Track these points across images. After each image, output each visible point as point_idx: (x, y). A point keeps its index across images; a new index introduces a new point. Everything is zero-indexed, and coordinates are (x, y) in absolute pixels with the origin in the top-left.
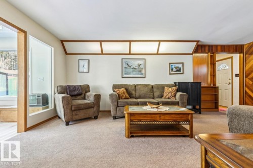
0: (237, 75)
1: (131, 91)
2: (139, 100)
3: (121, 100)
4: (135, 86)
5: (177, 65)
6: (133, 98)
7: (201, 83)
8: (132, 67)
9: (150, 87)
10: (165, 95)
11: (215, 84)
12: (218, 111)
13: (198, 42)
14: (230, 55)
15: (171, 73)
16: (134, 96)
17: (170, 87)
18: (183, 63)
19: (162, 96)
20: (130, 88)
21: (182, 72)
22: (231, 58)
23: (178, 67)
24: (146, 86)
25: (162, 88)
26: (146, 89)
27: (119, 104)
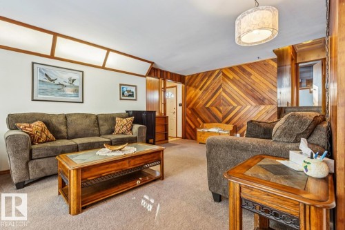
0: (180, 105)
1: (57, 125)
2: (78, 141)
3: (37, 146)
4: (66, 117)
5: (129, 88)
6: (63, 138)
7: (155, 112)
8: (56, 82)
9: (94, 118)
10: (117, 129)
11: (165, 114)
12: (168, 142)
13: (152, 63)
14: (175, 84)
15: (122, 98)
16: (65, 134)
17: (123, 118)
18: (135, 86)
19: (112, 131)
20: (54, 121)
21: (134, 98)
22: (176, 86)
23: (130, 91)
24: (87, 116)
25: (112, 119)
26: (87, 122)
27: (35, 154)
